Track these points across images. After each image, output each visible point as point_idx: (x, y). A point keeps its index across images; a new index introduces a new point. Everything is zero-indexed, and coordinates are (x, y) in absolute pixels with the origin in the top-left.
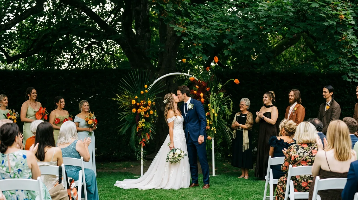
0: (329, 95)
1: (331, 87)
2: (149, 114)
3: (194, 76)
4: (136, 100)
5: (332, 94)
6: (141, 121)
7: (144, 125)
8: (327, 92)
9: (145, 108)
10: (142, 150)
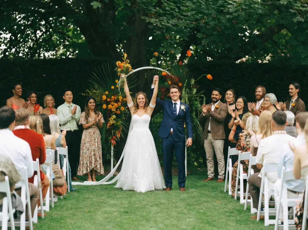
0: (295, 92)
1: (297, 84)
2: (120, 110)
3: (166, 71)
4: (107, 95)
5: (298, 91)
6: (112, 117)
7: (114, 122)
8: (293, 89)
9: (116, 104)
10: (112, 148)
